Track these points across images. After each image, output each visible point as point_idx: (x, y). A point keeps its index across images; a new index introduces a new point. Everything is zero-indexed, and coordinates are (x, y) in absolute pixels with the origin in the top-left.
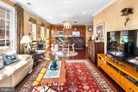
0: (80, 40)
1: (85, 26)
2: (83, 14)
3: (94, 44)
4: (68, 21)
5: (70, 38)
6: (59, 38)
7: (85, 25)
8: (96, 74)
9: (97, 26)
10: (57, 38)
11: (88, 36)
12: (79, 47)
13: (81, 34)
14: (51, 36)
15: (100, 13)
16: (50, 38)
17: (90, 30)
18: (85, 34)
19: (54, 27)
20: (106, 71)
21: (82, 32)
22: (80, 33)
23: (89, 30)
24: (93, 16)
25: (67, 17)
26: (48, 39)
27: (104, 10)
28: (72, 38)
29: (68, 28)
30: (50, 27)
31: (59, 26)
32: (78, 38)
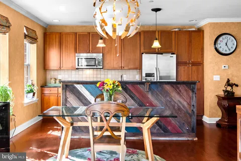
0: (179, 93)
5: (130, 87)
6: (79, 87)
7: (202, 23)
10: (69, 87)
11: (217, 78)
12: (174, 128)
13: (182, 68)
14: (49, 77)
16: (43, 86)
17: (223, 49)
19: (61, 35)
23: (222, 46)
26: (31, 91)
28: (141, 87)
29: (121, 32)
30: (39, 34)
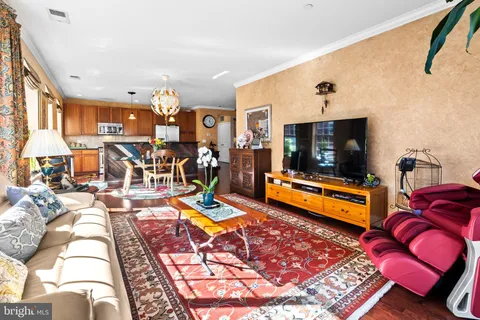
1: (193, 113)
2: (215, 77)
3: (252, 154)
4: (171, 93)
6: (118, 146)
7: (195, 108)
8: (273, 212)
9: (250, 112)
10: (110, 146)
11: (205, 141)
13: (182, 135)
15: (259, 81)
18: (193, 133)
19: (81, 107)
20: (292, 201)
21: (184, 129)
22: (181, 132)
23: (207, 122)
24: (237, 85)
25: (165, 79)
27: (269, 77)
30: (61, 104)
31: (99, 104)
32: (181, 145)
